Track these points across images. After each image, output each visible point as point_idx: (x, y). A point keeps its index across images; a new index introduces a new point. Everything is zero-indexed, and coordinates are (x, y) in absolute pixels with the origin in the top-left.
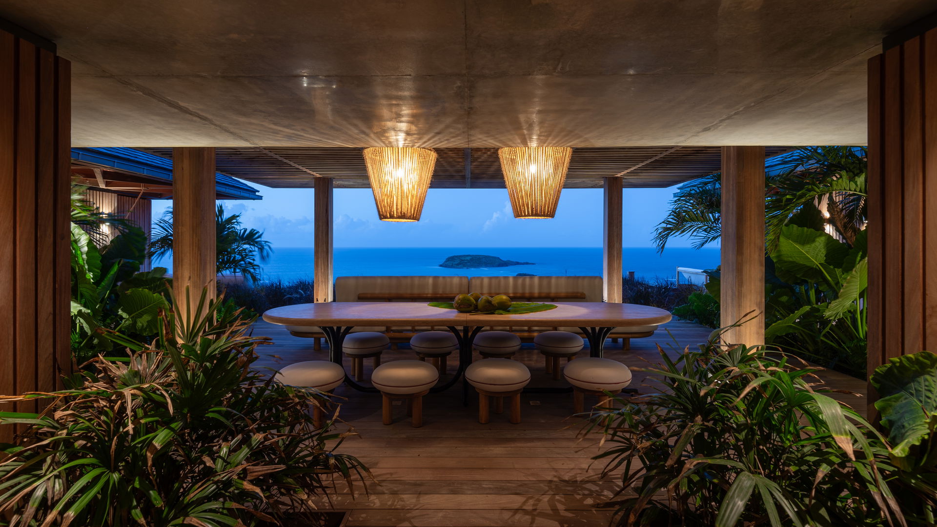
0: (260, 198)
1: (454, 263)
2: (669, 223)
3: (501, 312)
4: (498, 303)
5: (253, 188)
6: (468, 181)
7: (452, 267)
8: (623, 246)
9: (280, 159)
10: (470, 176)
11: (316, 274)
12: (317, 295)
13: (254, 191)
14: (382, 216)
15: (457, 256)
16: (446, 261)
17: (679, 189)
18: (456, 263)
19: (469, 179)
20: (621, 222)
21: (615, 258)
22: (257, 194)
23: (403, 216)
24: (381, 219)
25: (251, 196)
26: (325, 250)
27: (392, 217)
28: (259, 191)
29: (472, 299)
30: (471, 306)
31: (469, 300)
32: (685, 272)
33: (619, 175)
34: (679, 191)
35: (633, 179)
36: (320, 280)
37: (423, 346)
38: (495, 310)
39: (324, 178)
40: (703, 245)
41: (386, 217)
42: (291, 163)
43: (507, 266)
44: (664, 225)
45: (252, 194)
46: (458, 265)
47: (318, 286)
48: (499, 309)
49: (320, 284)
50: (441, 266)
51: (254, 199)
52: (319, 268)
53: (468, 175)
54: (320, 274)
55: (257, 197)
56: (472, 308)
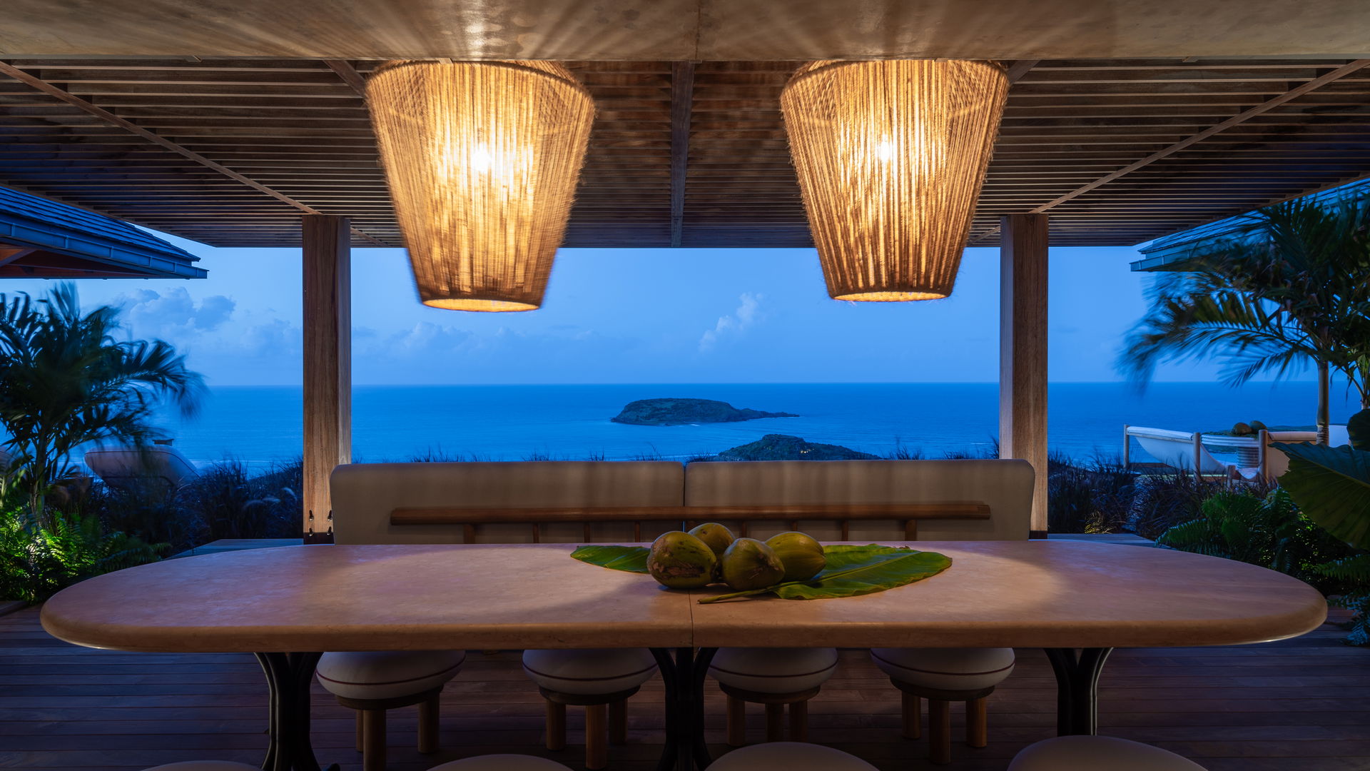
0: (202, 274)
1: (641, 415)
2: (1157, 323)
3: (796, 587)
4: (784, 560)
5: (185, 253)
6: (677, 226)
7: (637, 422)
8: (1050, 380)
9: (192, 156)
10: (681, 212)
11: (309, 451)
12: (311, 503)
13: (188, 259)
14: (427, 293)
16: (624, 412)
17: (1143, 252)
18: (644, 414)
19: (680, 222)
20: (1045, 322)
21: (1032, 409)
22: (194, 264)
23: (490, 290)
24: (423, 299)
25: (178, 269)
26: (329, 392)
27: (455, 293)
28: (198, 259)
29: (703, 546)
30: (702, 569)
31: (695, 551)
32: (1145, 436)
33: (1040, 210)
34: (1143, 257)
35: (1065, 225)
36: (318, 466)
37: (560, 672)
38: (778, 584)
39: (326, 219)
40: (1248, 374)
41: (436, 295)
42: (224, 169)
43: (745, 420)
44: (1146, 329)
45: (182, 266)
46: (648, 418)
47: (314, 481)
48: (788, 578)
49: (319, 476)
50: (614, 420)
51: (188, 277)
52: (316, 437)
53: (678, 209)
54: (317, 451)
55: (193, 272)
56: (706, 576)
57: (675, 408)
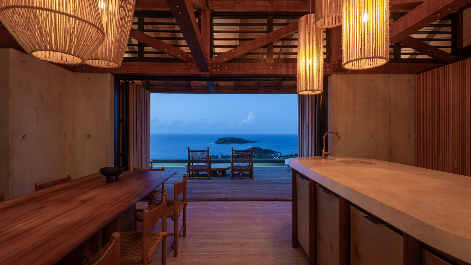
7: (221, 143)
15: (223, 138)
16: (217, 141)
18: (223, 141)
43: (248, 143)
46: (223, 142)
50: (215, 143)
57: (230, 140)
